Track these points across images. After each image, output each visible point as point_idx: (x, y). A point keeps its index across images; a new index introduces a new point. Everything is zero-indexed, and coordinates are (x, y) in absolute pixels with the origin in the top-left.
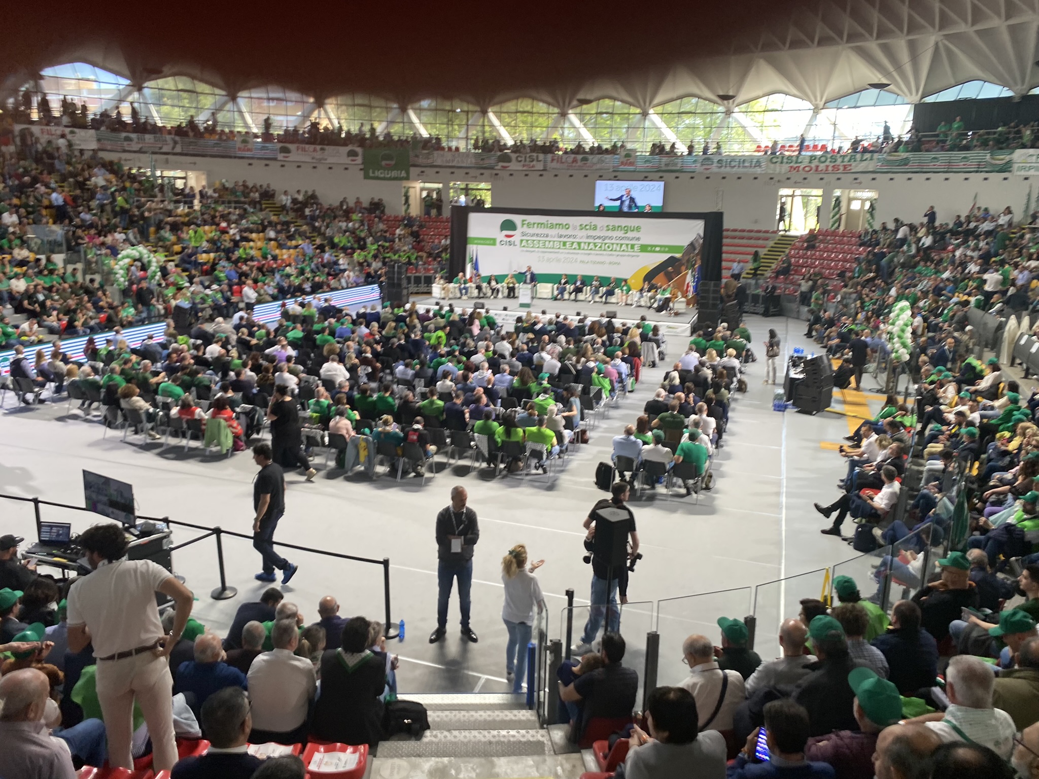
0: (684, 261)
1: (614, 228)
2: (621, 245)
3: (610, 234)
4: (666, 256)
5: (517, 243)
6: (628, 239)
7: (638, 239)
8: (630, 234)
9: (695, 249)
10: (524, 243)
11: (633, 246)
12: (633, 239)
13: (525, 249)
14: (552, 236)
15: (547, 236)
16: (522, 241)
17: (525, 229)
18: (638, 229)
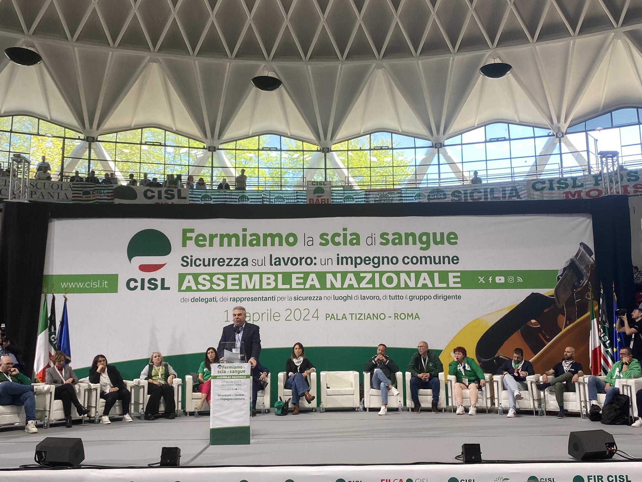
0: (562, 304)
1: (398, 239)
2: (418, 274)
3: (390, 251)
4: (519, 296)
5: (172, 282)
6: (432, 260)
7: (455, 260)
8: (435, 251)
9: (580, 276)
10: (189, 281)
11: (444, 277)
12: (442, 260)
13: (190, 295)
14: (255, 263)
15: (245, 262)
16: (182, 277)
17: (192, 250)
18: (452, 238)
